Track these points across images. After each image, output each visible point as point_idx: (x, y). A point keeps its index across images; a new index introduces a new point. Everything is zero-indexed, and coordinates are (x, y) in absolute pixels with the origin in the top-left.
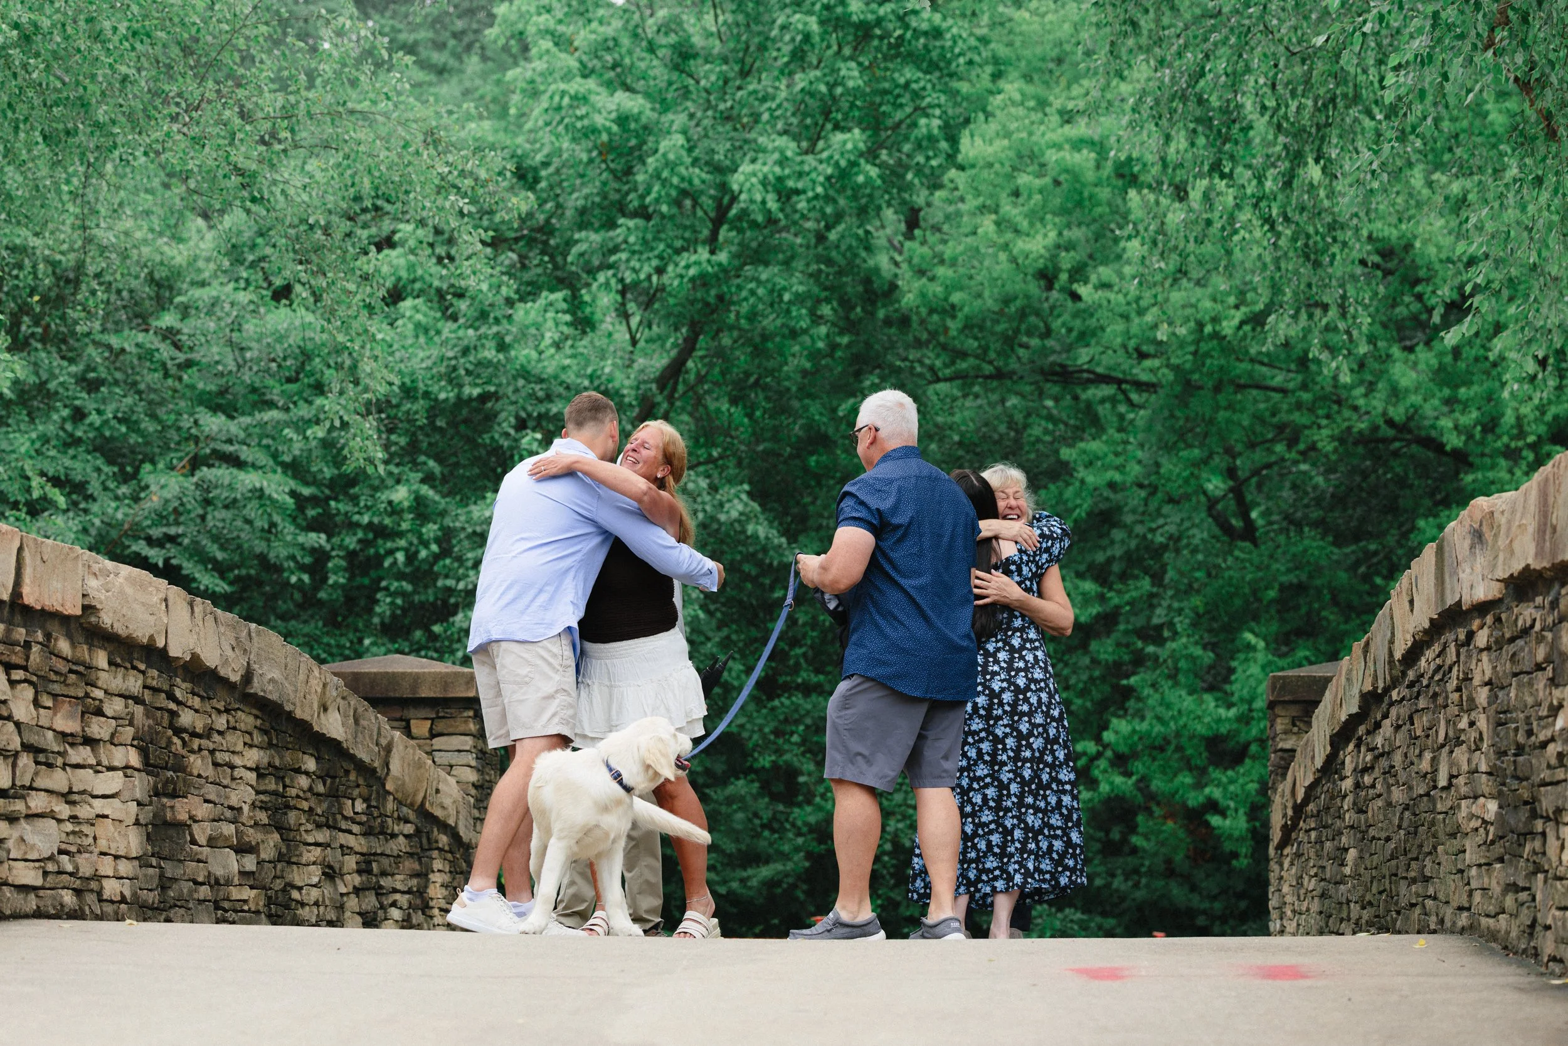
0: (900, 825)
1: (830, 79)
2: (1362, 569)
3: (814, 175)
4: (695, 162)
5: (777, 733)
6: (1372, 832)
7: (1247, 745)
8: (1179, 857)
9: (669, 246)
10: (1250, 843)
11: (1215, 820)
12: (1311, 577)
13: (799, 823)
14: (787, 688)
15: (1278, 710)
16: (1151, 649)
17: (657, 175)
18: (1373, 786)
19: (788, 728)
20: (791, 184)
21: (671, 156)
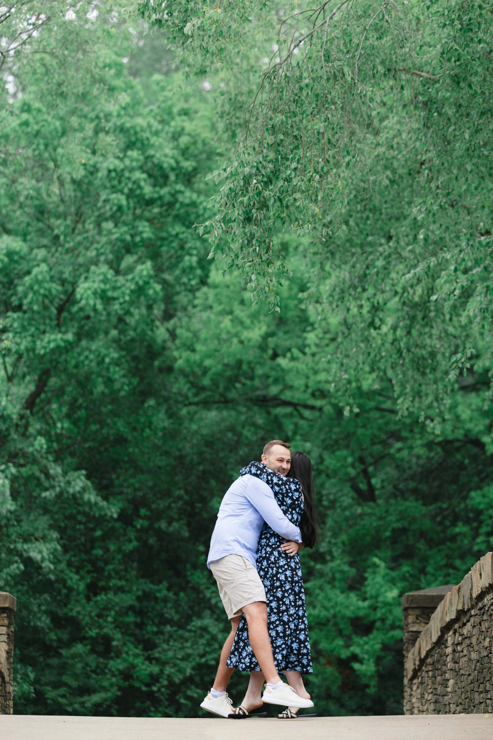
0: (173, 670)
1: (132, 232)
2: (439, 519)
3: (123, 289)
4: (52, 279)
5: (99, 616)
6: (462, 672)
7: (373, 623)
8: (334, 688)
9: (37, 329)
10: (376, 679)
11: (356, 666)
12: (410, 524)
13: (113, 669)
14: (105, 589)
15: (410, 612)
16: (318, 566)
17: (31, 288)
18: (462, 651)
19: (105, 613)
20: (110, 294)
21: (40, 277)
